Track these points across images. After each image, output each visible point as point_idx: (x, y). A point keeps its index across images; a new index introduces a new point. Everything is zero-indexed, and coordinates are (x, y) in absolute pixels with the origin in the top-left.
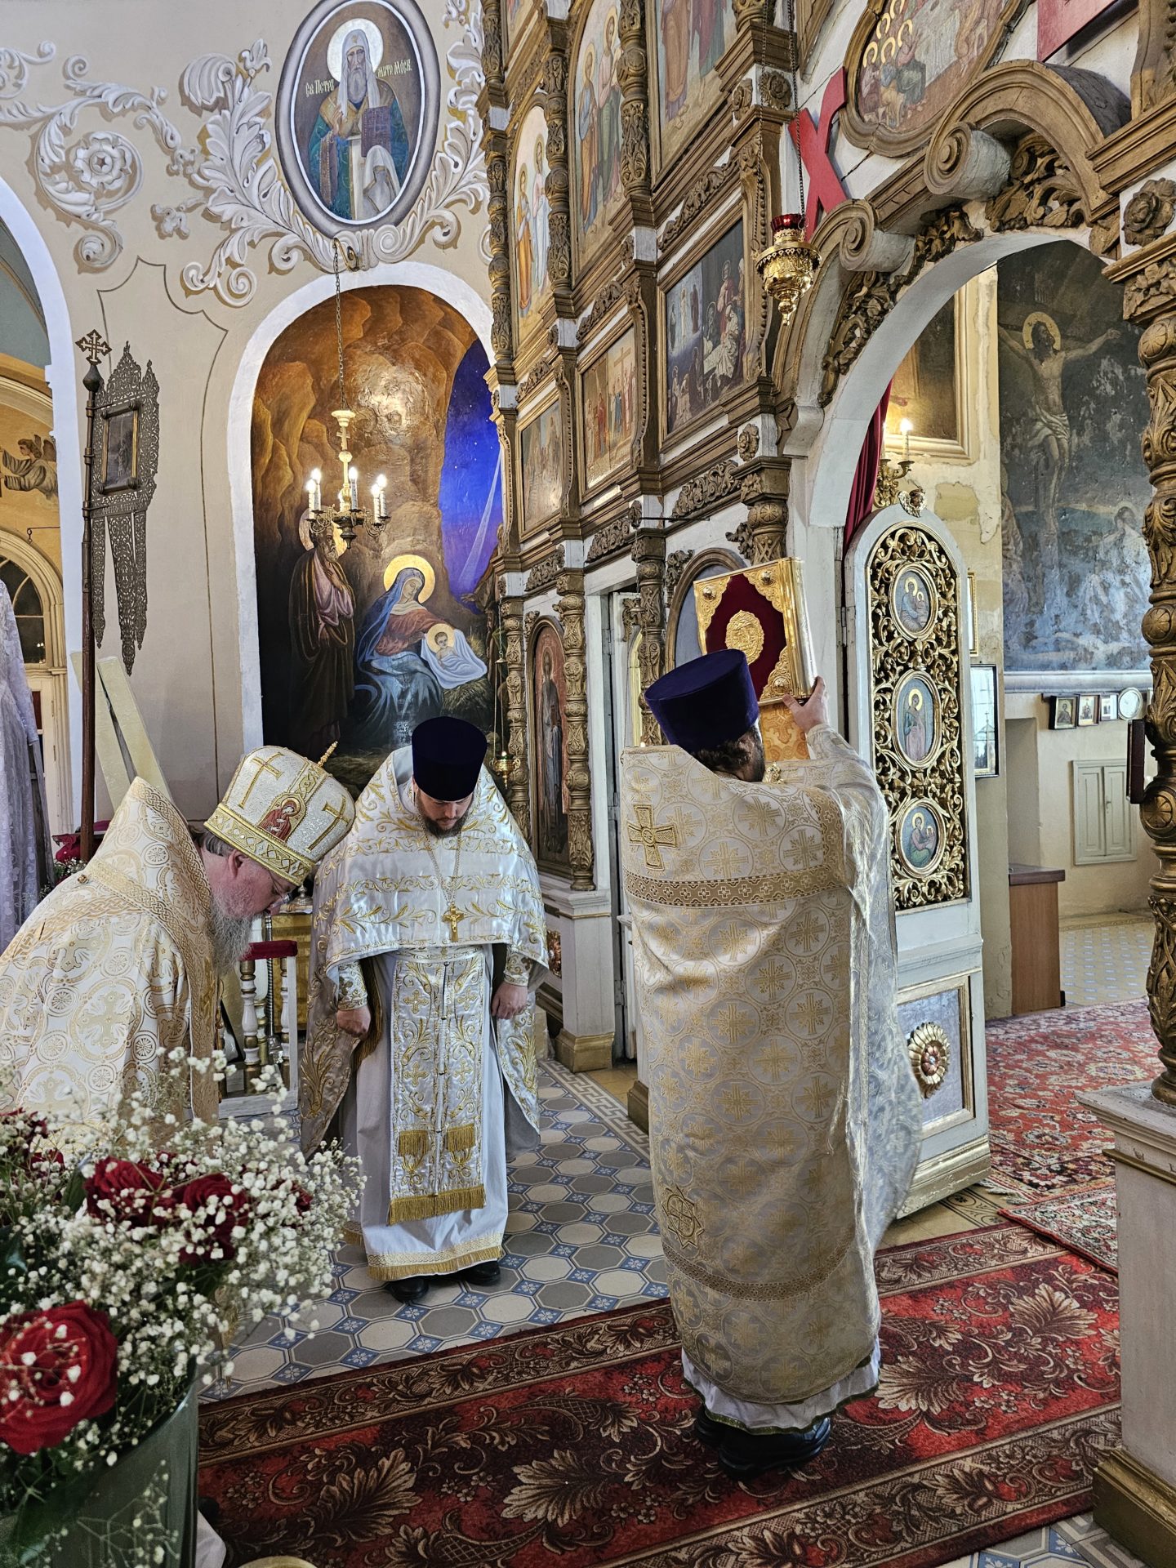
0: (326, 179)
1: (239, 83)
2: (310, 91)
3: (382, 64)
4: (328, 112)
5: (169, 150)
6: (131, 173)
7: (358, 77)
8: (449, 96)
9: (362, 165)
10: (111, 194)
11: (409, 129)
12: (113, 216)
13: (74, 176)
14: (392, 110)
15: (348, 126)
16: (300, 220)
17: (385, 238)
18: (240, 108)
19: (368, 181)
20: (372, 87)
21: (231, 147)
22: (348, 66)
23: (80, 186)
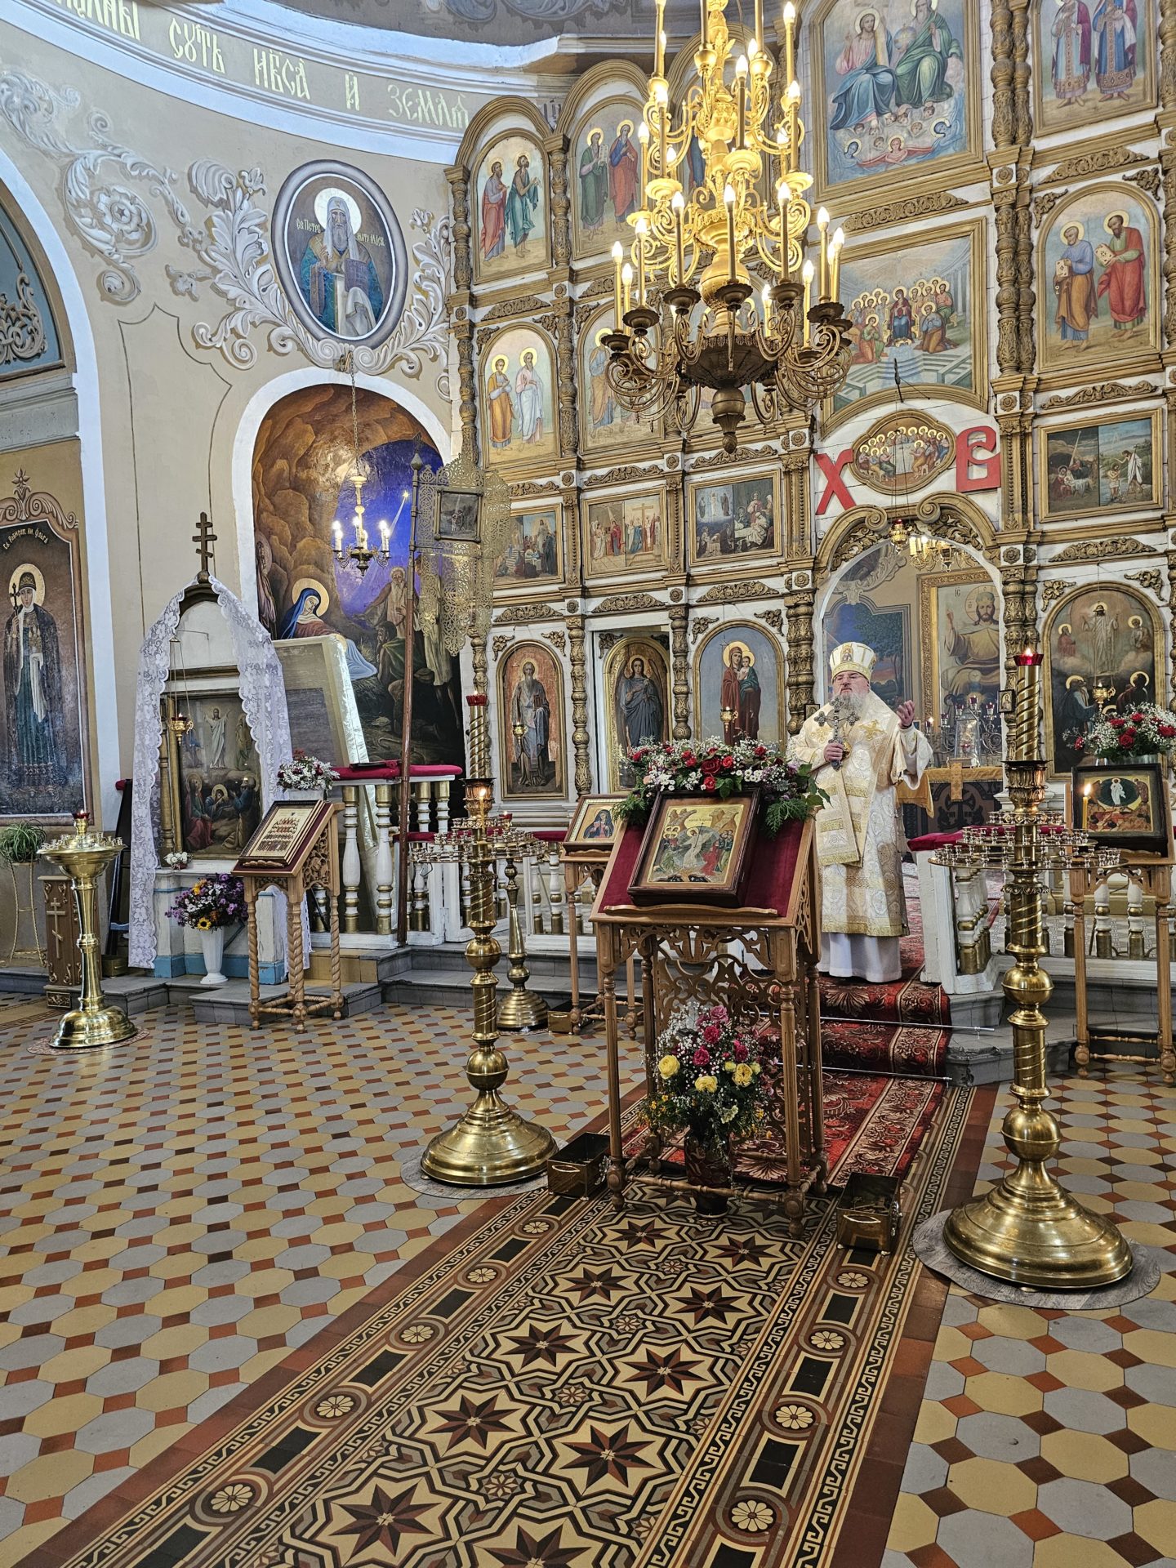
0: (315, 296)
1: (239, 193)
2: (300, 225)
3: (361, 231)
4: (316, 247)
5: (181, 225)
6: (148, 232)
7: (341, 231)
8: (415, 276)
9: (345, 297)
10: (131, 243)
11: (383, 286)
12: (133, 262)
13: (98, 216)
14: (370, 269)
15: (333, 265)
16: (295, 320)
17: (362, 355)
18: (240, 215)
19: (350, 310)
20: (352, 245)
21: (234, 240)
22: (332, 220)
23: (102, 226)
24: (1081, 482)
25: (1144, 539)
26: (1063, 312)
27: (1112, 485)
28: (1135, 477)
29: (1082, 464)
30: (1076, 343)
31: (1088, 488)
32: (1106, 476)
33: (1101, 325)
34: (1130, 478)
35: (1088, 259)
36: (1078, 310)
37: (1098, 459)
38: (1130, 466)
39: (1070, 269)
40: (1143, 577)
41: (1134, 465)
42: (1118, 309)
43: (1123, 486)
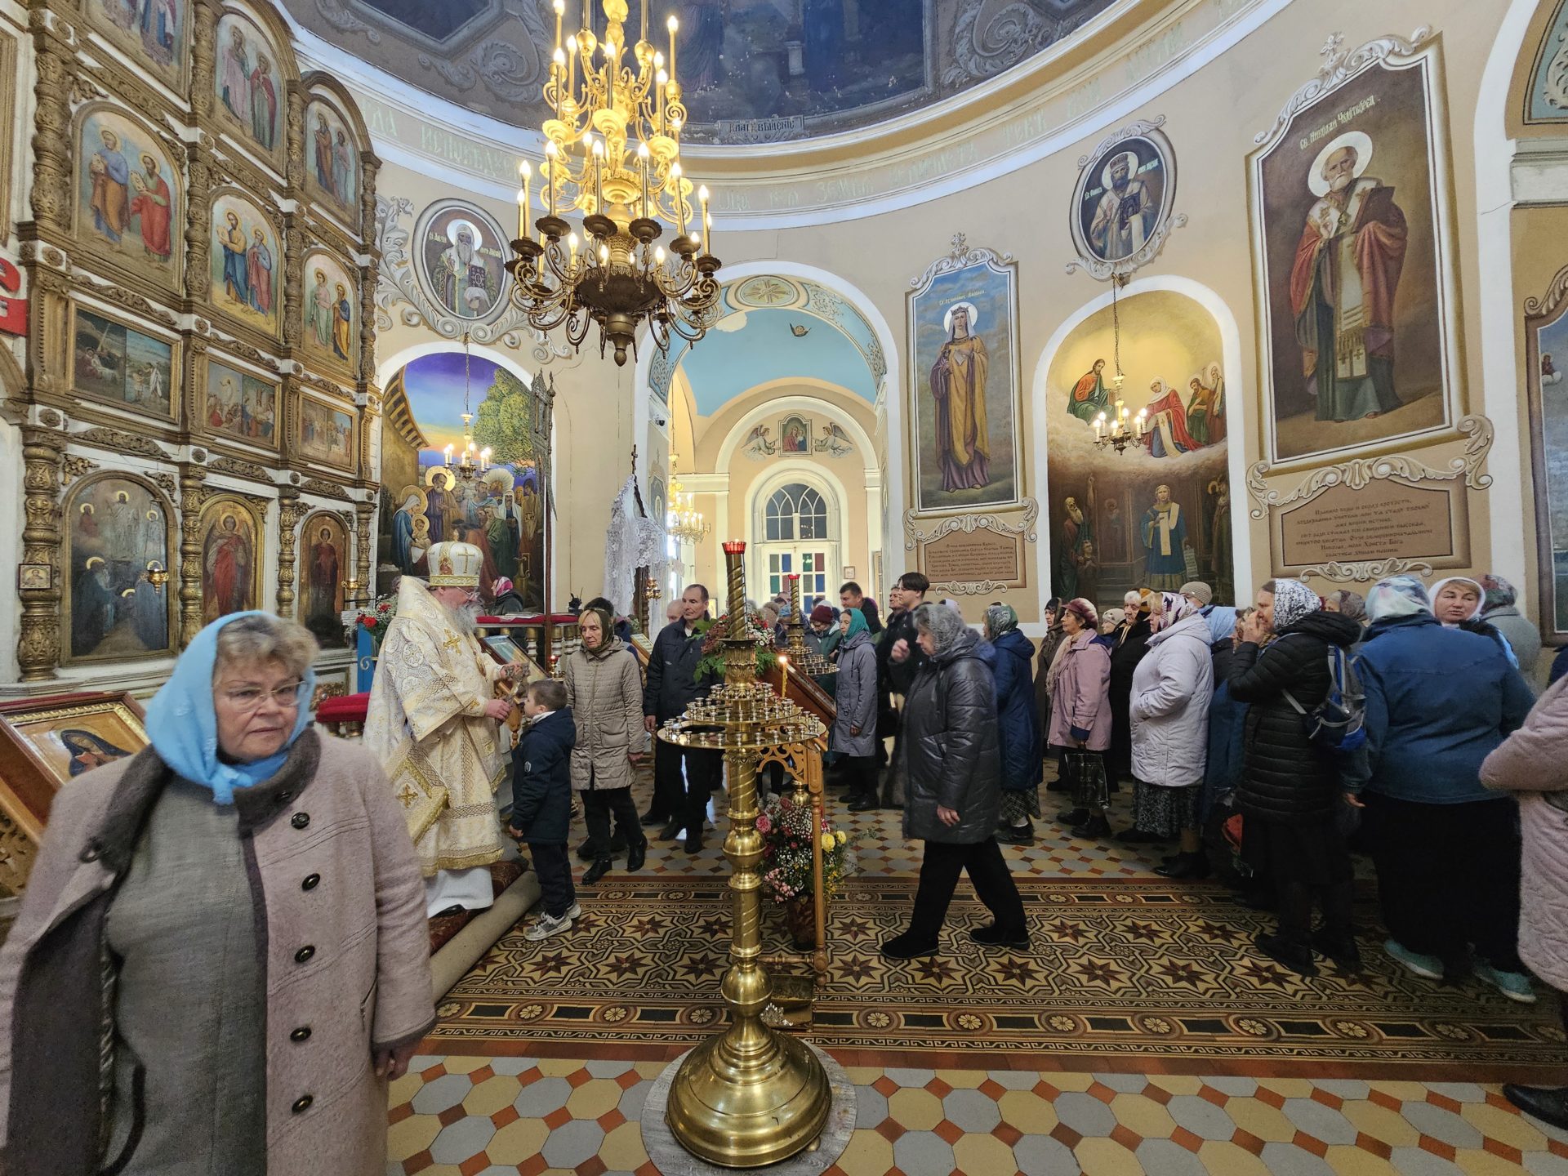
24: (107, 371)
25: (164, 446)
26: (98, 203)
27: (137, 387)
28: (156, 389)
29: (110, 355)
30: (109, 239)
31: (114, 380)
32: (131, 376)
33: (132, 240)
34: (152, 388)
35: (123, 173)
36: (112, 210)
37: (125, 358)
38: (153, 377)
39: (106, 168)
40: (162, 478)
41: (155, 377)
42: (148, 236)
43: (147, 394)
